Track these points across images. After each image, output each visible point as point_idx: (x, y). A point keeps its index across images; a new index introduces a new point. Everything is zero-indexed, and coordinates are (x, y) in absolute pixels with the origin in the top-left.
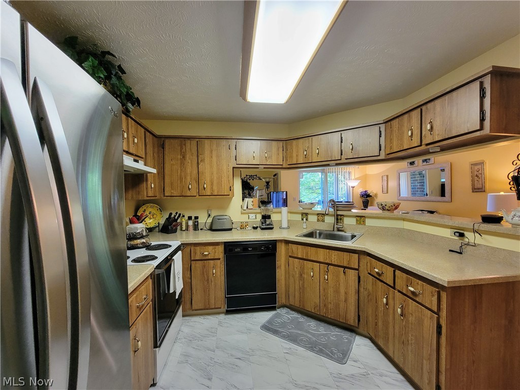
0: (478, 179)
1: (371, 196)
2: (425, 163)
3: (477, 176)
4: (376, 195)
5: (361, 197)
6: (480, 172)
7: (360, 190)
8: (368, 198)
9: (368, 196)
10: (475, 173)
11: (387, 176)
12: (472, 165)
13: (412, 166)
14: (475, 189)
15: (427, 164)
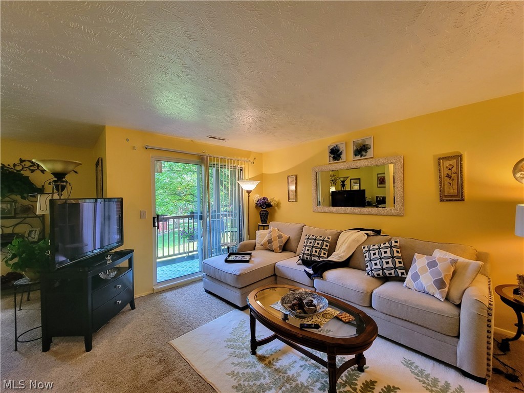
0: (451, 182)
1: (271, 206)
2: (359, 157)
3: (448, 176)
4: (278, 204)
5: (256, 207)
6: (454, 170)
7: (255, 197)
8: (267, 209)
9: (269, 205)
10: (447, 171)
11: (296, 176)
12: (439, 159)
13: (336, 161)
14: (445, 196)
15: (363, 158)
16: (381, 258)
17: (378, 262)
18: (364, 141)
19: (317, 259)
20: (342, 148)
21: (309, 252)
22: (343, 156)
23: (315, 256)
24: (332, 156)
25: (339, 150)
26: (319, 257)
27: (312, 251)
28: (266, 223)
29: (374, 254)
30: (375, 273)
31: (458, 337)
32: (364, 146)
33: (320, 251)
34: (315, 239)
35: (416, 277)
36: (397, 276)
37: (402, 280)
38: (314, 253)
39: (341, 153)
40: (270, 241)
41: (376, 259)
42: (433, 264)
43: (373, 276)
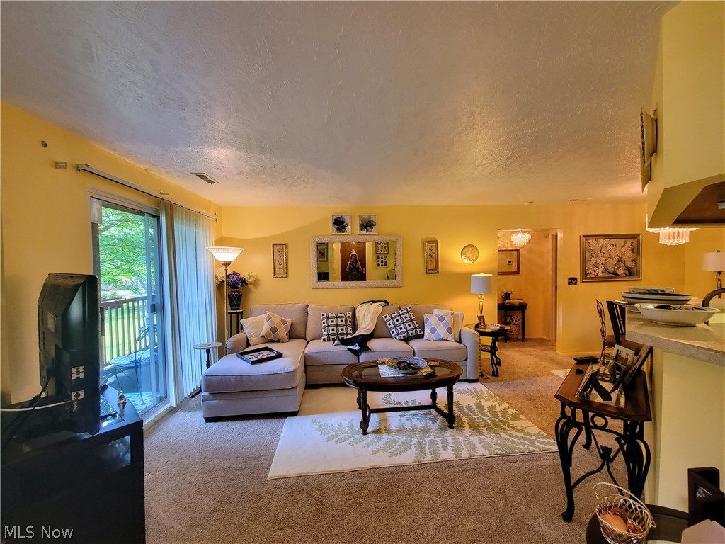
0: (432, 259)
1: (246, 284)
2: (364, 232)
3: (430, 255)
4: (256, 281)
6: (434, 251)
8: (240, 289)
10: (429, 252)
11: (286, 245)
12: (426, 242)
13: (341, 233)
14: (429, 270)
15: (368, 233)
16: (404, 323)
17: (402, 326)
18: (369, 217)
19: (345, 337)
20: (348, 220)
21: (335, 332)
22: (349, 228)
23: (342, 334)
24: (336, 227)
25: (343, 222)
26: (347, 334)
27: (337, 330)
28: (239, 309)
29: (397, 320)
30: (402, 336)
31: (466, 360)
32: (370, 222)
33: (346, 328)
34: (337, 317)
35: (433, 330)
36: (417, 334)
37: (422, 336)
38: (340, 332)
39: (346, 226)
40: (274, 330)
41: (400, 324)
42: (441, 319)
43: (401, 340)
